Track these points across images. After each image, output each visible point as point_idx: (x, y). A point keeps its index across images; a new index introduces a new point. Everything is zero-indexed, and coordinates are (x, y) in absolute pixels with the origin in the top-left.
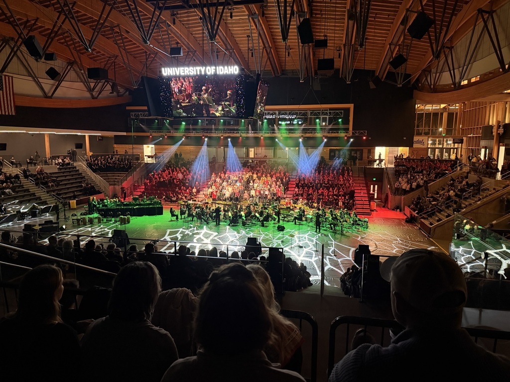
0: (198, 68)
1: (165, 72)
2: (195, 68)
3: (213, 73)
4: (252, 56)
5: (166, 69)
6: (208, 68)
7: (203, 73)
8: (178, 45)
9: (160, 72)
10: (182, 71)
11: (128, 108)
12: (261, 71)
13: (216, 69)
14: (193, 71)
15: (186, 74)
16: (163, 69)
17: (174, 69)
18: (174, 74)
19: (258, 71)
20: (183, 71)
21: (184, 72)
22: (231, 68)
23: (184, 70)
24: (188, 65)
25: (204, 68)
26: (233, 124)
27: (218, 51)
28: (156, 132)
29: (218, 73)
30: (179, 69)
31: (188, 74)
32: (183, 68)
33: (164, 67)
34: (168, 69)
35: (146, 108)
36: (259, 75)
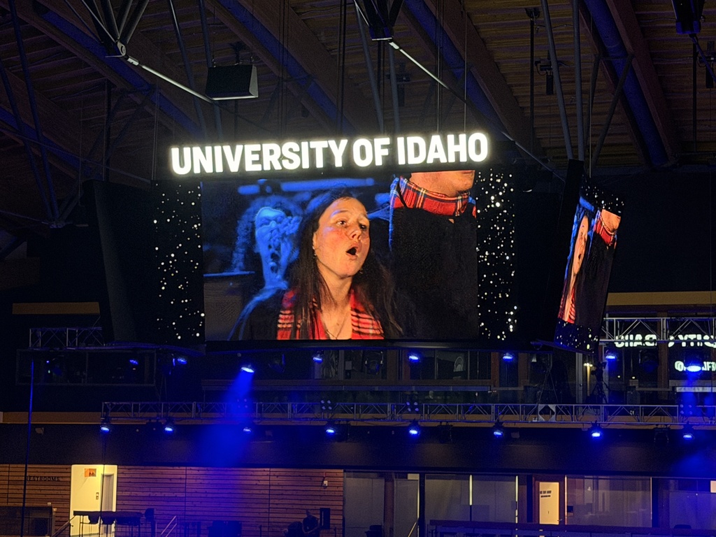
0: (319, 145)
1: (182, 164)
2: (305, 144)
3: (379, 162)
4: (550, 91)
5: (187, 150)
6: (361, 142)
7: (339, 163)
8: (242, 53)
9: (165, 161)
10: (250, 158)
11: (20, 309)
12: (586, 147)
13: (393, 148)
14: (295, 158)
15: (267, 168)
16: (175, 152)
17: (218, 149)
18: (220, 169)
19: (574, 147)
20: (256, 157)
21: (260, 161)
22: (457, 142)
23: (260, 153)
24: (280, 134)
25: (344, 142)
26: (463, 374)
27: (406, 73)
28: (127, 409)
29: (401, 161)
30: (239, 148)
31: (278, 167)
32: (257, 147)
33: (181, 143)
34: (197, 150)
35: (93, 308)
36: (576, 167)
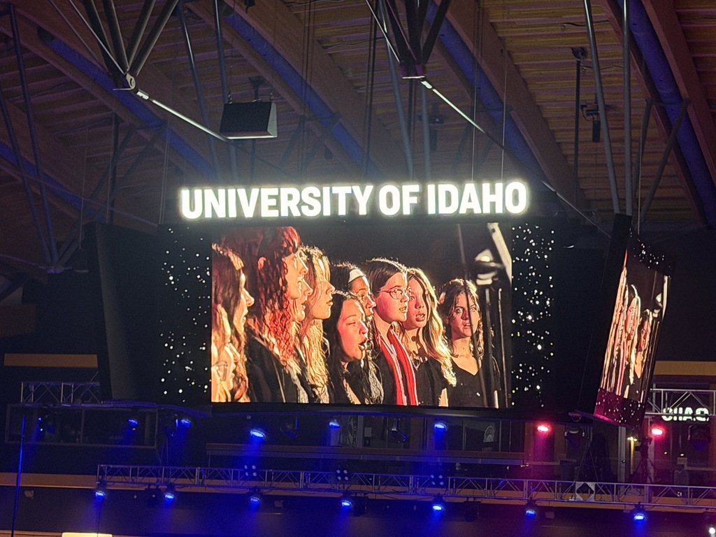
0: (342, 190)
1: (192, 208)
2: (326, 189)
3: (407, 211)
4: (596, 138)
5: (198, 192)
6: (388, 188)
7: (363, 211)
8: (261, 89)
9: (173, 204)
10: (266, 202)
11: (12, 360)
12: (635, 200)
13: (422, 196)
14: (316, 204)
15: (285, 213)
16: (184, 194)
17: (232, 192)
18: (233, 214)
19: (622, 200)
20: (273, 202)
21: (278, 207)
22: (493, 191)
23: (277, 198)
24: (299, 176)
25: (369, 188)
26: (493, 445)
27: (439, 114)
28: (124, 473)
29: (431, 210)
30: (255, 191)
31: (296, 213)
32: (274, 191)
33: (191, 185)
34: (209, 192)
35: (91, 361)
36: (623, 222)
